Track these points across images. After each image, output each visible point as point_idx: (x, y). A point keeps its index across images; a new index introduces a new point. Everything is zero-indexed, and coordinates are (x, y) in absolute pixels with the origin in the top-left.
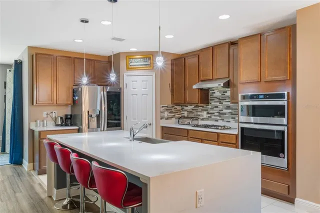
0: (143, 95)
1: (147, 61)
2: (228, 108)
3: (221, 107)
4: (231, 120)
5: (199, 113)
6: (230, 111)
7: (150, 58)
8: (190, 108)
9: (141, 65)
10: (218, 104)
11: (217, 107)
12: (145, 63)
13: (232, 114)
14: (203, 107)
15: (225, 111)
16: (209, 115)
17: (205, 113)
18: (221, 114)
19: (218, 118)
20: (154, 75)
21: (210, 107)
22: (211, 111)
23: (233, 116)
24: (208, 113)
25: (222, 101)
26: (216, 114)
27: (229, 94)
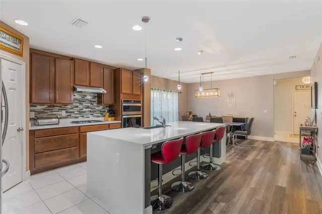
1: (16, 43)
2: (88, 107)
3: (81, 107)
4: (89, 116)
5: (55, 113)
6: (90, 109)
7: (20, 42)
9: (9, 45)
10: (78, 104)
11: (77, 107)
12: (13, 45)
13: (90, 111)
14: (60, 107)
15: (84, 110)
16: (69, 114)
18: (80, 112)
19: (78, 115)
20: (24, 66)
21: (69, 107)
22: (71, 110)
23: (92, 113)
24: (67, 112)
25: (82, 102)
26: (76, 113)
27: (89, 97)
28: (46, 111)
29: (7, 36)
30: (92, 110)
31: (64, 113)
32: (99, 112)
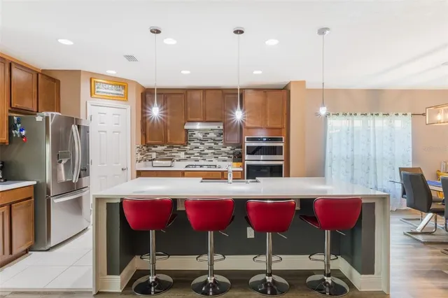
0: (114, 132)
1: (120, 90)
2: (210, 148)
3: (202, 147)
4: (213, 159)
5: (173, 154)
6: (213, 151)
7: (124, 87)
8: (160, 148)
9: (112, 93)
10: (199, 144)
11: (196, 148)
12: (117, 92)
13: (214, 154)
14: (179, 147)
15: (206, 151)
16: (188, 156)
17: (183, 153)
18: (201, 154)
19: (199, 158)
20: (129, 109)
21: (188, 147)
22: (191, 152)
23: (217, 156)
24: (186, 154)
25: (203, 142)
26: (196, 154)
27: (212, 135)
28: (165, 152)
29: (110, 86)
30: (216, 152)
31: (182, 155)
32: (226, 155)
